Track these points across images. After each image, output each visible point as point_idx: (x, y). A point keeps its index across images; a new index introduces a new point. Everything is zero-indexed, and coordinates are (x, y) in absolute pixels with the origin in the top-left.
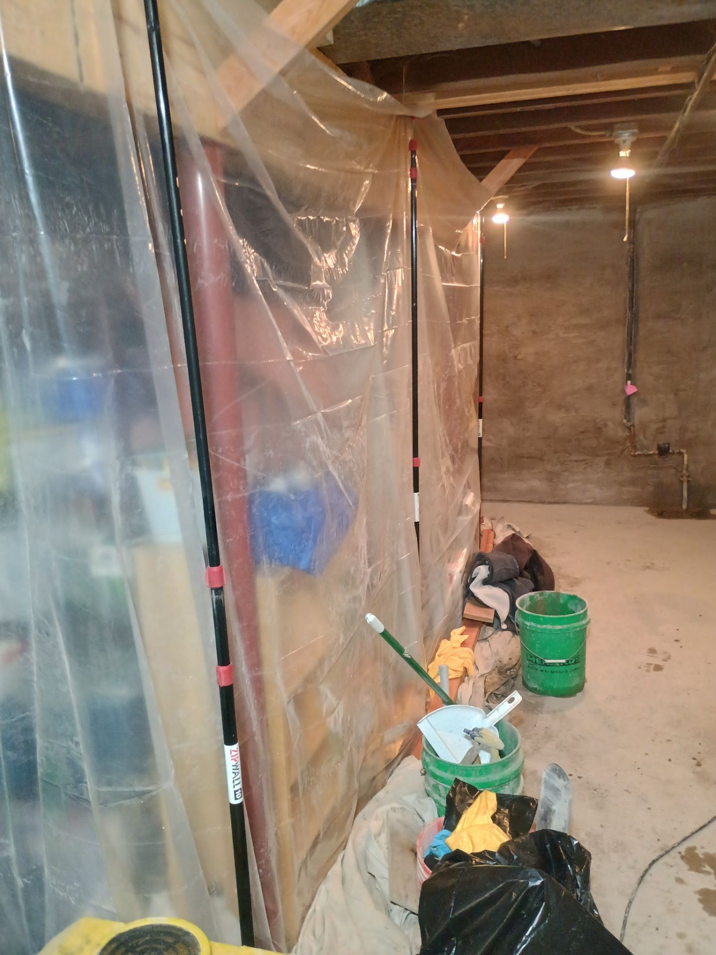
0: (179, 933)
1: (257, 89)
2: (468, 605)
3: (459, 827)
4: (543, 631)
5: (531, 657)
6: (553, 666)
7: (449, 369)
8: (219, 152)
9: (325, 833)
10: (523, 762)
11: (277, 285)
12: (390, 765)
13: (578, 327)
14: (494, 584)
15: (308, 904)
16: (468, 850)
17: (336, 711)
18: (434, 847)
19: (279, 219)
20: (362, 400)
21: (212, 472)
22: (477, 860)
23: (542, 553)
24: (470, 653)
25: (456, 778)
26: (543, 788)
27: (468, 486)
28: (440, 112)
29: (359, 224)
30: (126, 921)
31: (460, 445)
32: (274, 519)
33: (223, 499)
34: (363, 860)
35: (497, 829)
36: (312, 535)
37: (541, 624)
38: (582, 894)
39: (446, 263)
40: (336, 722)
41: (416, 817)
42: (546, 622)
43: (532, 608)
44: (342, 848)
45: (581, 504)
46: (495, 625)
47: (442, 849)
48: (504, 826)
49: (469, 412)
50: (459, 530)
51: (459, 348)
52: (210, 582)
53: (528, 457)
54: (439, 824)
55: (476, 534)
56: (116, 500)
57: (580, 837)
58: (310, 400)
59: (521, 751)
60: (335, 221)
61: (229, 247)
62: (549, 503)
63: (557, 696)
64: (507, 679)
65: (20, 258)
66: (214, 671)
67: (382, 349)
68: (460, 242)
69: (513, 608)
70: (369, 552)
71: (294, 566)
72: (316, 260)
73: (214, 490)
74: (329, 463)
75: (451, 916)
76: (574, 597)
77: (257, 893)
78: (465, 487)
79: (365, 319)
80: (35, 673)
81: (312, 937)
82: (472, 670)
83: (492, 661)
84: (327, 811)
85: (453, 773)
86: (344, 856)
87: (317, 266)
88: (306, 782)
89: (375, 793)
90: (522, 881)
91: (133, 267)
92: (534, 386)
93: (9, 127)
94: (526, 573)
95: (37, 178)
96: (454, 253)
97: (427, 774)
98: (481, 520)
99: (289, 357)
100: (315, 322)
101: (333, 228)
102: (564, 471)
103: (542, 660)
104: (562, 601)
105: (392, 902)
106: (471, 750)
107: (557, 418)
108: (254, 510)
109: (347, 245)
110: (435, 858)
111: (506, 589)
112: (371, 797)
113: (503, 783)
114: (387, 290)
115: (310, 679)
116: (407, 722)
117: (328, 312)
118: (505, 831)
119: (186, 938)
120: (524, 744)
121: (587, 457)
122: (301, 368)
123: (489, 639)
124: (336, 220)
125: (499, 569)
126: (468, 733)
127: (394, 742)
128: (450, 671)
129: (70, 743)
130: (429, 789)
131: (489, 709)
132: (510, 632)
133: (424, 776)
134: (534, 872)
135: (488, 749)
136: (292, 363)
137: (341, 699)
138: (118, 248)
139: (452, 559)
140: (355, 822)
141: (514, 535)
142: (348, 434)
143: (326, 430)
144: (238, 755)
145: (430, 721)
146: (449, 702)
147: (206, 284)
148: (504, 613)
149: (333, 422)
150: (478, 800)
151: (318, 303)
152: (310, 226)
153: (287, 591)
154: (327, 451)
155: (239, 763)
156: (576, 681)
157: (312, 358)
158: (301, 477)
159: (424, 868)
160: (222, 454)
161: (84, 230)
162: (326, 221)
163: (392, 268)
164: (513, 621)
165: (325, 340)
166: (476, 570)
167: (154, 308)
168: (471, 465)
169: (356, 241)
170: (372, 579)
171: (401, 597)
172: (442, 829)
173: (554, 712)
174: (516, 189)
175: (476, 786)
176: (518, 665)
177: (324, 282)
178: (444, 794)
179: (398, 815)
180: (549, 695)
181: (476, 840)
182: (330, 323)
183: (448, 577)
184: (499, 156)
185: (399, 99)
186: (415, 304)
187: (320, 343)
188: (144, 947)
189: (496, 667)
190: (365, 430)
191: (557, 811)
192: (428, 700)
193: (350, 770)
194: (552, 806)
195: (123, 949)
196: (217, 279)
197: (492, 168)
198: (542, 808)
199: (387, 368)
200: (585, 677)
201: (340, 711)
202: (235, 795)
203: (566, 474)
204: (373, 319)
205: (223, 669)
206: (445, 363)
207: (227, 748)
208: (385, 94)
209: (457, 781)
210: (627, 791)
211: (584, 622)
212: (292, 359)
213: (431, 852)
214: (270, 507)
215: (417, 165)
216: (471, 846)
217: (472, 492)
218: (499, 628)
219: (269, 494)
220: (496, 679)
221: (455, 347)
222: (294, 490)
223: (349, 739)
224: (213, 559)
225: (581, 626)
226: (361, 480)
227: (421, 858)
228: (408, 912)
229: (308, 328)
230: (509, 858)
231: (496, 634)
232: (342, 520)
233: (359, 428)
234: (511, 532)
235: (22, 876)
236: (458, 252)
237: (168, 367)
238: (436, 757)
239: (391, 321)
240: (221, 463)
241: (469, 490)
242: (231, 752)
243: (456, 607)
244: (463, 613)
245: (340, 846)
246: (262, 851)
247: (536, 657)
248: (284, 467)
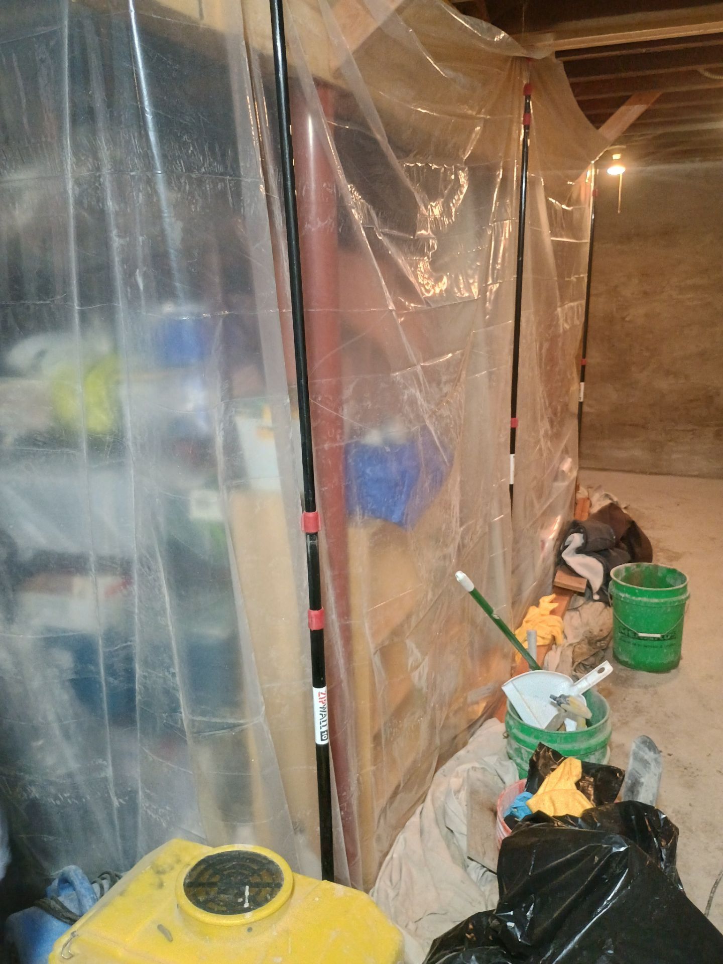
0: (264, 861)
1: (372, 29)
2: (559, 574)
3: (541, 790)
4: (638, 604)
5: (624, 629)
6: (646, 640)
7: (553, 328)
8: (331, 95)
9: (406, 784)
10: (611, 733)
11: (382, 233)
12: (473, 726)
13: (695, 288)
14: (588, 553)
15: (386, 851)
16: (550, 812)
17: (421, 666)
18: (516, 808)
19: (387, 165)
20: (462, 355)
21: (312, 420)
22: (559, 823)
23: (640, 524)
24: (559, 622)
25: (540, 743)
26: (631, 760)
27: (566, 451)
28: (559, 54)
29: (468, 172)
30: (214, 846)
31: (559, 408)
32: (368, 471)
33: (322, 447)
34: (442, 814)
35: (580, 796)
36: (405, 490)
37: (637, 596)
38: (666, 867)
39: (556, 218)
40: (420, 678)
41: (496, 778)
42: (642, 594)
43: (629, 579)
44: (421, 801)
45: (685, 476)
46: (588, 595)
47: (523, 810)
48: (588, 793)
49: (571, 375)
50: (554, 496)
51: (566, 306)
52: (306, 527)
53: (631, 425)
54: (520, 786)
55: (571, 502)
56: (219, 440)
57: (668, 812)
58: (411, 352)
59: (609, 722)
60: (443, 169)
61: (337, 191)
62: (651, 474)
63: (650, 672)
64: (597, 650)
65: (138, 197)
66: (306, 615)
67: (485, 303)
68: (571, 195)
69: (607, 578)
70: (461, 511)
71: (386, 520)
72: (423, 208)
73: (312, 438)
74: (426, 416)
75: (530, 873)
76: (673, 571)
77: (339, 833)
78: (562, 452)
79: (470, 272)
80: (137, 604)
81: (389, 883)
82: (560, 639)
83: (582, 631)
84: (408, 763)
85: (536, 737)
86: (422, 809)
87: (423, 215)
88: (389, 732)
89: (456, 751)
90: (605, 846)
91: (244, 209)
92: (642, 350)
93: (132, 65)
94: (623, 545)
95: (156, 116)
96: (564, 207)
97: (509, 738)
98: (577, 488)
99: (391, 307)
100: (419, 273)
101: (441, 175)
102: (670, 441)
103: (635, 634)
104: (660, 574)
105: (469, 858)
106: (557, 717)
107: (663, 384)
108: (350, 460)
109: (455, 195)
110: (516, 819)
111: (601, 559)
112: (452, 755)
113: (590, 751)
114: (493, 243)
115: (397, 633)
116: (491, 685)
117: (432, 263)
118: (589, 798)
119: (271, 866)
120: (612, 717)
121: (696, 427)
122: (402, 319)
123: (580, 609)
124: (445, 168)
125: (594, 538)
126: (555, 699)
127: (477, 703)
128: (538, 638)
129: (167, 674)
130: (511, 752)
131: (576, 679)
132: (601, 603)
133: (506, 740)
134: (617, 838)
135: (574, 717)
136: (394, 313)
137: (426, 654)
138: (230, 189)
139: (545, 524)
140: (435, 778)
141: (611, 504)
142: (446, 389)
143: (425, 383)
144: (326, 698)
145: (516, 685)
146: (536, 667)
147: (313, 229)
148: (597, 583)
149: (432, 375)
150: (562, 764)
151: (423, 254)
152: (418, 173)
153: (378, 544)
154: (425, 405)
155: (326, 706)
156: (671, 658)
157: (414, 310)
158: (397, 431)
159: (504, 827)
160: (321, 402)
161: (199, 169)
162: (435, 168)
163: (500, 219)
164: (606, 592)
165: (428, 291)
166: (569, 538)
167: (263, 250)
168: (571, 430)
169: (464, 190)
170: (463, 538)
171: (492, 561)
172: (523, 791)
173: (646, 687)
174: (634, 139)
175: (561, 753)
176: (610, 636)
177: (429, 231)
178: (527, 758)
179: (479, 775)
180: (641, 669)
181: (558, 805)
182: (434, 274)
183: (540, 544)
184: (620, 102)
185: (517, 40)
186: (520, 259)
187: (423, 294)
188: (230, 871)
189: (586, 637)
190: (463, 387)
191: (645, 784)
192: (514, 665)
193: (432, 726)
194: (640, 778)
195: (211, 871)
196: (323, 224)
197: (611, 114)
198: (629, 779)
199: (488, 324)
200: (680, 654)
201: (425, 668)
202: (322, 736)
203: (672, 444)
204: (478, 272)
205: (315, 613)
206: (549, 322)
207: (316, 691)
208: (503, 34)
209: (541, 746)
210: (720, 772)
211: (683, 597)
212: (394, 308)
213: (511, 813)
214: (366, 457)
215: (532, 111)
216: (552, 808)
217: (569, 457)
218: (590, 598)
219: (364, 446)
220: (585, 650)
221: (562, 305)
222: (388, 442)
223: (432, 696)
224: (309, 505)
225: (679, 601)
226: (457, 438)
227: (501, 816)
228: (485, 869)
229: (412, 279)
230: (593, 825)
231: (587, 604)
232: (436, 476)
233: (458, 384)
234: (608, 502)
235: (118, 796)
236: (568, 206)
237: (274, 311)
238: (519, 720)
239: (495, 274)
240: (319, 412)
241: (566, 456)
242: (319, 695)
243: (546, 575)
244: (553, 581)
245: (419, 799)
246: (345, 794)
247: (629, 630)
248: (381, 420)
